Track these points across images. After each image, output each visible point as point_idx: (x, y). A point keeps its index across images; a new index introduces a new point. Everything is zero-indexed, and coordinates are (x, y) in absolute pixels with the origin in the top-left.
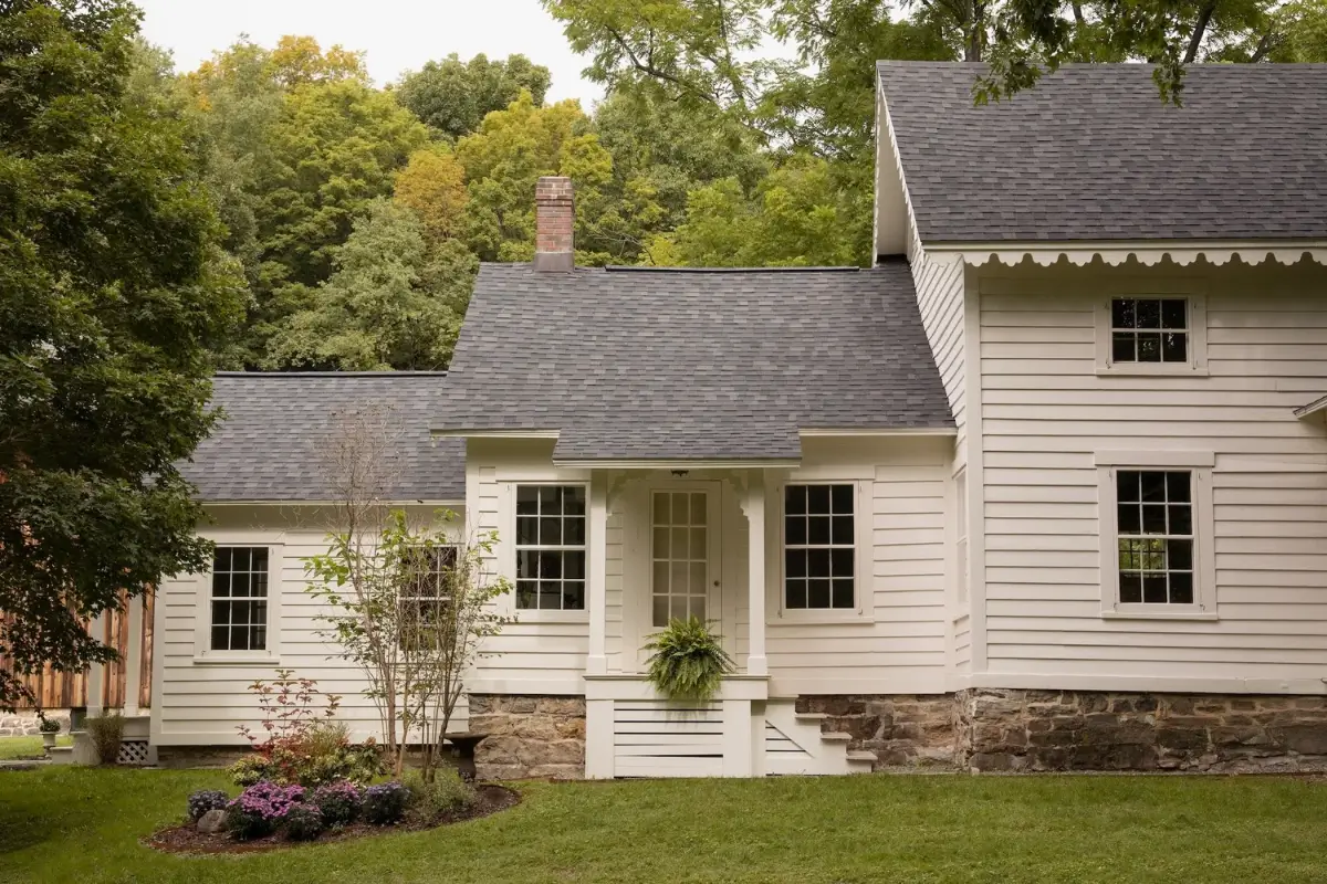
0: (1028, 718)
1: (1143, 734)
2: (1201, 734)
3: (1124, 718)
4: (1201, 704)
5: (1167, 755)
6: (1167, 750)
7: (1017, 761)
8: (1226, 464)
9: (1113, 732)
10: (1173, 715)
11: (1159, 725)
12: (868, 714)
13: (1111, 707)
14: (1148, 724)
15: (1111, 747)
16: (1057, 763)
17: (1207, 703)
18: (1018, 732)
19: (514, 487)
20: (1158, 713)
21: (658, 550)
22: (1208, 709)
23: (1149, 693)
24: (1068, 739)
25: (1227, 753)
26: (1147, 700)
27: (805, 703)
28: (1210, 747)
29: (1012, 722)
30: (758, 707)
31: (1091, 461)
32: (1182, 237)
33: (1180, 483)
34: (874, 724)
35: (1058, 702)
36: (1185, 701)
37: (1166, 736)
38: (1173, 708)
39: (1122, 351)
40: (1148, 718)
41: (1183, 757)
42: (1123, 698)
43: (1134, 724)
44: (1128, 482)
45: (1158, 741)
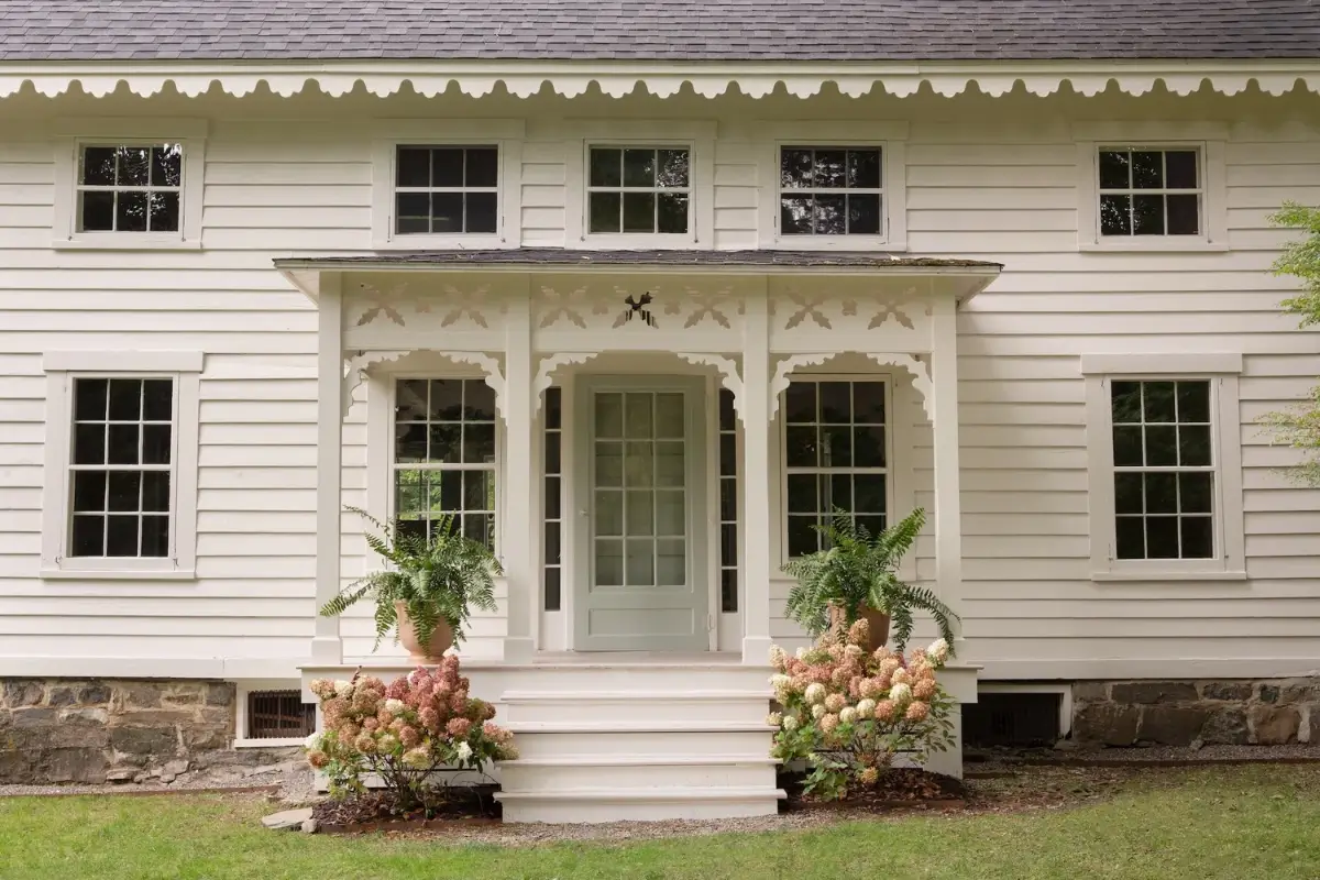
1: (90, 735)
2: (169, 734)
3: (64, 713)
4: (169, 692)
5: (123, 763)
6: (123, 756)
8: (216, 369)
9: (48, 733)
10: (134, 709)
11: (114, 721)
13: (46, 701)
14: (96, 722)
15: (45, 754)
17: (179, 691)
20: (110, 705)
22: (180, 700)
23: (98, 679)
25: (200, 757)
26: (96, 688)
28: (181, 749)
31: (39, 366)
32: (147, 58)
33: (159, 394)
36: (150, 688)
37: (122, 737)
38: (133, 699)
40: (97, 713)
41: (143, 765)
42: (64, 686)
43: (77, 721)
44: (89, 394)
45: (110, 744)
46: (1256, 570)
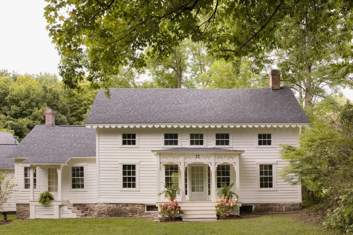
0: (106, 208)
1: (127, 211)
2: (137, 211)
3: (123, 208)
4: (136, 205)
5: (131, 214)
6: (131, 213)
7: (104, 215)
8: (141, 163)
9: (121, 210)
10: (132, 207)
11: (129, 209)
12: (87, 207)
13: (121, 206)
14: (127, 209)
15: (121, 213)
16: (111, 216)
17: (138, 205)
18: (104, 210)
19: (23, 167)
20: (129, 207)
21: (49, 178)
22: (138, 206)
23: (127, 204)
24: (113, 211)
25: (141, 214)
26: (127, 205)
27: (74, 205)
28: (138, 213)
29: (103, 209)
30: (60, 206)
31: (118, 163)
32: (132, 123)
33: (134, 167)
34: (88, 208)
35: (112, 205)
36: (134, 205)
37: (130, 211)
38: (132, 206)
39: (124, 143)
40: (127, 208)
41: (133, 215)
42: (123, 205)
43: (124, 209)
44: (124, 167)
45: (129, 212)
46: (278, 189)
